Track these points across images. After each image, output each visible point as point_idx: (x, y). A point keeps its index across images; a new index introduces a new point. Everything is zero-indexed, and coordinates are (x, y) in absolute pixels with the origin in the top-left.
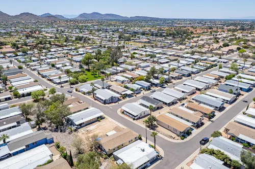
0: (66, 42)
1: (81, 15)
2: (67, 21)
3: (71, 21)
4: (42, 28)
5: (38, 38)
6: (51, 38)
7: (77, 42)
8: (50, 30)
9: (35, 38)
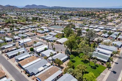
0: (27, 21)
1: (26, 6)
2: (20, 9)
3: (22, 9)
4: (7, 12)
5: (6, 18)
6: (15, 18)
7: (35, 21)
8: (12, 13)
9: (4, 18)
